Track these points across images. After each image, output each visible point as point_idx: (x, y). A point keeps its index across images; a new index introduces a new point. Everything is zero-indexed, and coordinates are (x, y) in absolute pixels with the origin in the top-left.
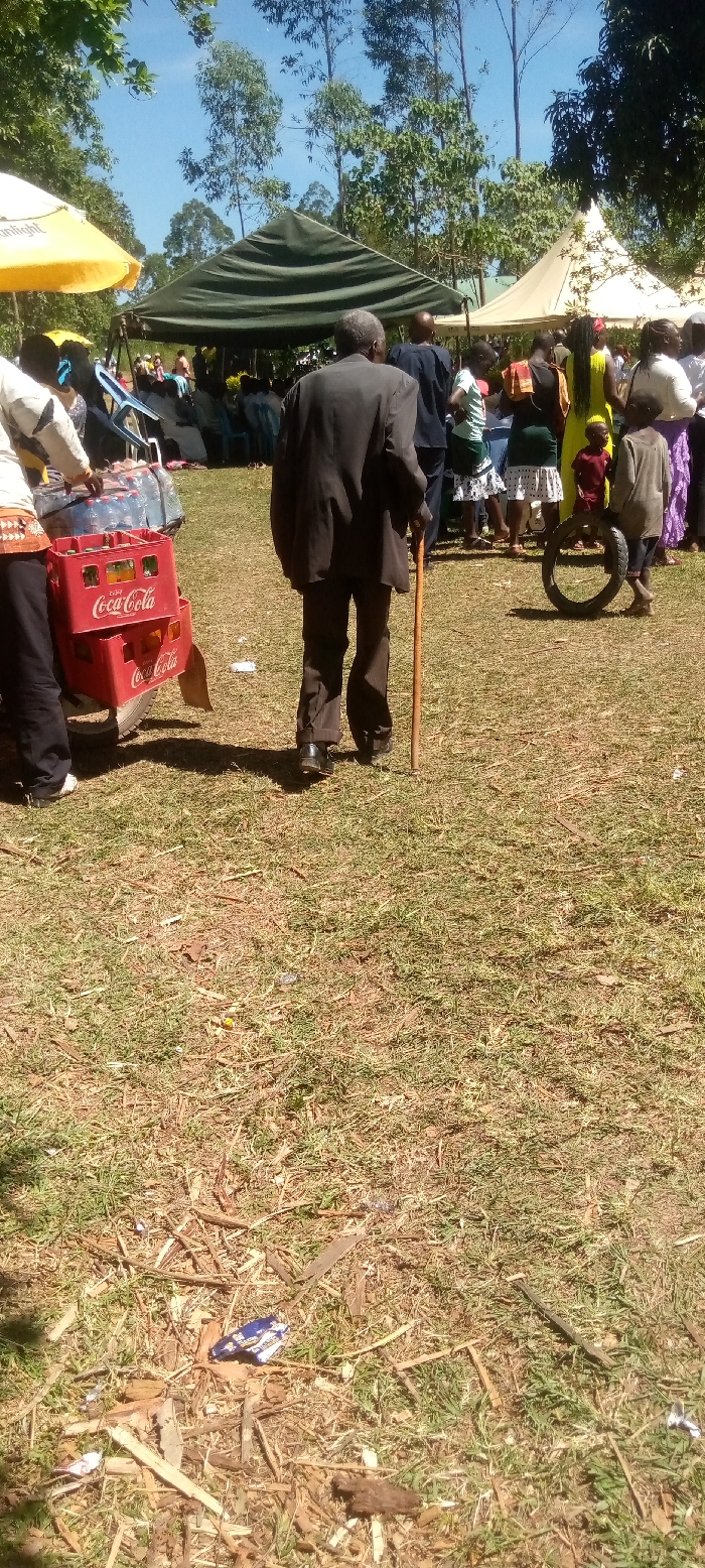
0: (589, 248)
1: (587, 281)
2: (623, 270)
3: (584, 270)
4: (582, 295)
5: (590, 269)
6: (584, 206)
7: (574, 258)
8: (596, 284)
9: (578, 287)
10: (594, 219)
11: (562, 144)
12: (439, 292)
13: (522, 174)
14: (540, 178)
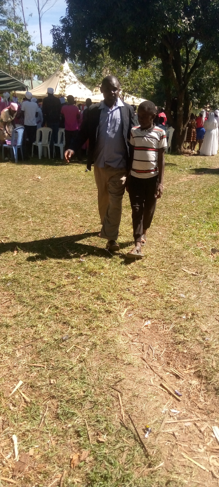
1: (65, 85)
2: (75, 83)
3: (64, 81)
6: (63, 62)
9: (62, 86)
10: (66, 66)
11: (55, 42)
12: (18, 83)
13: (43, 49)
14: (49, 51)
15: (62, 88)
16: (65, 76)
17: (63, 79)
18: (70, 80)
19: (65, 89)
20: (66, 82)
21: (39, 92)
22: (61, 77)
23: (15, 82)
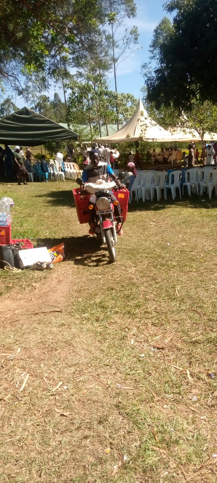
0: (146, 119)
1: (145, 128)
2: (155, 125)
3: (144, 125)
4: (144, 132)
5: (146, 124)
7: (141, 121)
8: (147, 129)
9: (142, 130)
13: (119, 96)
14: (124, 97)
18: (150, 123)
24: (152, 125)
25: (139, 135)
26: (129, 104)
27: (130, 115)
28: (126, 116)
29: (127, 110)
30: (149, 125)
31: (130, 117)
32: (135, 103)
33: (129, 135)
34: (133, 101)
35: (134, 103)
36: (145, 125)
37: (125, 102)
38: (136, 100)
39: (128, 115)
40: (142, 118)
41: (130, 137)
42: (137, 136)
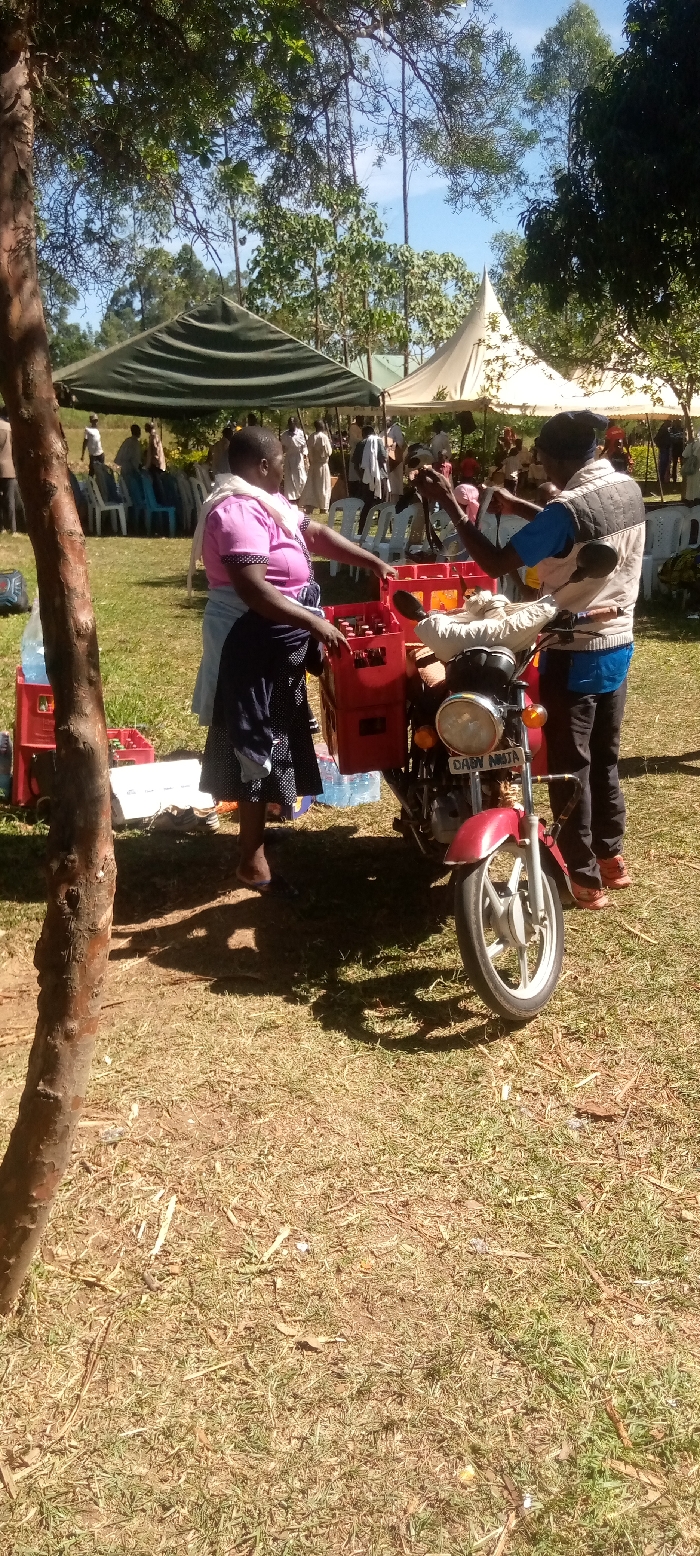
0: (506, 339)
1: (501, 369)
2: (535, 362)
3: (498, 358)
4: (495, 383)
8: (508, 372)
12: (358, 384)
13: (416, 262)
14: (433, 266)
15: (489, 378)
16: (505, 344)
17: (500, 353)
18: (518, 353)
19: (502, 383)
20: (506, 360)
21: (407, 395)
22: (490, 347)
23: (349, 380)
24: (524, 361)
25: (480, 391)
26: (450, 290)
27: (449, 327)
28: (434, 332)
29: (439, 309)
30: (513, 359)
31: (447, 333)
32: (466, 287)
33: (446, 391)
34: (462, 279)
35: (463, 284)
36: (500, 361)
37: (433, 281)
38: (470, 276)
39: (443, 329)
40: (495, 338)
41: (448, 399)
42: (471, 394)
